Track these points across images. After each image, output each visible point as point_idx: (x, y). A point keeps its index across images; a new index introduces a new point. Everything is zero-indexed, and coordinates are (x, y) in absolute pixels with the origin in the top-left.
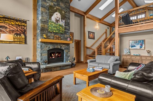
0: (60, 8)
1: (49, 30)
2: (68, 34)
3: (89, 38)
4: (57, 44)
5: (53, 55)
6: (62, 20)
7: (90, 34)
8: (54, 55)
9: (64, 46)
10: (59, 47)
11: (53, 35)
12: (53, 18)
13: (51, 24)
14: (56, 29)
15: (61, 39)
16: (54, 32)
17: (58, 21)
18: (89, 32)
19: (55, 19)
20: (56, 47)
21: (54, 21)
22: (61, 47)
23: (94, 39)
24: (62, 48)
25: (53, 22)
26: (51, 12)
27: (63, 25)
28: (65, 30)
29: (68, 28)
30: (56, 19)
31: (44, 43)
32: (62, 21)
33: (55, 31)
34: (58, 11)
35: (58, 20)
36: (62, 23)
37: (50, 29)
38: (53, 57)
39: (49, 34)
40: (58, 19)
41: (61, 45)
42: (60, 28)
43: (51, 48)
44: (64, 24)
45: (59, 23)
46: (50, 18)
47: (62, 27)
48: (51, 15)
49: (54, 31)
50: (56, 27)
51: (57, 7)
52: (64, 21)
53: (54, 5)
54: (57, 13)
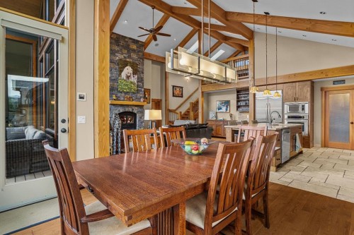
0: (131, 60)
2: (141, 92)
3: (174, 96)
4: (128, 106)
7: (176, 89)
9: (136, 108)
10: (131, 110)
11: (123, 94)
12: (124, 75)
13: (121, 82)
14: (126, 87)
15: (133, 100)
17: (130, 78)
18: (173, 86)
20: (127, 110)
21: (125, 78)
23: (182, 97)
24: (134, 112)
25: (123, 79)
26: (121, 68)
27: (135, 82)
28: (137, 87)
29: (142, 84)
30: (127, 75)
31: (114, 105)
32: (134, 77)
33: (126, 89)
34: (129, 65)
36: (134, 79)
37: (120, 88)
39: (119, 94)
40: (129, 75)
41: (133, 108)
42: (132, 86)
43: (121, 111)
44: (136, 80)
45: (130, 80)
46: (120, 75)
47: (134, 84)
48: (121, 71)
49: (125, 91)
50: (127, 85)
51: (128, 60)
52: (136, 76)
53: (125, 57)
54: (128, 67)
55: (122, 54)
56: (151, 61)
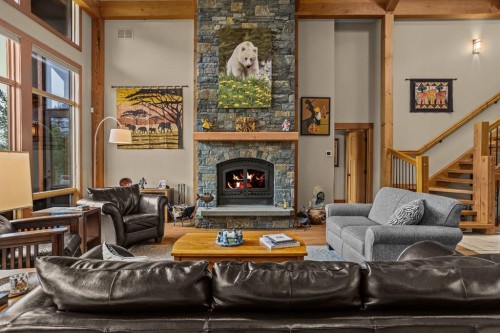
0: (255, 25)
1: (220, 103)
2: (284, 106)
3: (413, 109)
4: (245, 143)
5: (236, 178)
6: (263, 63)
7: (422, 89)
8: (240, 177)
9: (270, 148)
10: (254, 154)
11: (232, 115)
13: (224, 84)
14: (240, 97)
15: (259, 129)
16: (235, 109)
17: (249, 71)
18: (413, 82)
19: (239, 67)
20: (243, 154)
21: (236, 74)
22: (260, 153)
23: (450, 109)
24: (263, 158)
25: (232, 77)
26: (225, 49)
27: (267, 79)
28: (273, 93)
29: (287, 85)
30: (242, 66)
31: (208, 142)
32: (261, 66)
33: (240, 102)
34: (247, 37)
35: (249, 67)
36: (263, 73)
37: (223, 100)
38: (238, 184)
39: (221, 117)
40: (248, 62)
41: (261, 149)
42: (255, 92)
43: (227, 157)
44: (270, 73)
45: (251, 76)
46: (222, 66)
47: (263, 85)
48: (225, 58)
49: (237, 105)
50: (243, 91)
51: (246, 26)
52: (269, 65)
53: (236, 21)
54: (243, 44)
55: (230, 13)
56: (331, 23)
